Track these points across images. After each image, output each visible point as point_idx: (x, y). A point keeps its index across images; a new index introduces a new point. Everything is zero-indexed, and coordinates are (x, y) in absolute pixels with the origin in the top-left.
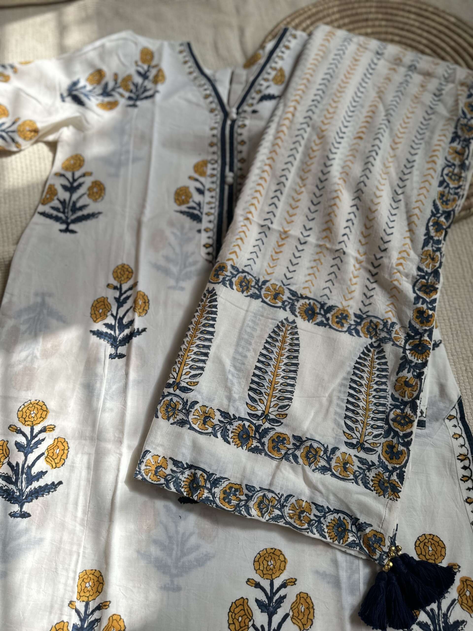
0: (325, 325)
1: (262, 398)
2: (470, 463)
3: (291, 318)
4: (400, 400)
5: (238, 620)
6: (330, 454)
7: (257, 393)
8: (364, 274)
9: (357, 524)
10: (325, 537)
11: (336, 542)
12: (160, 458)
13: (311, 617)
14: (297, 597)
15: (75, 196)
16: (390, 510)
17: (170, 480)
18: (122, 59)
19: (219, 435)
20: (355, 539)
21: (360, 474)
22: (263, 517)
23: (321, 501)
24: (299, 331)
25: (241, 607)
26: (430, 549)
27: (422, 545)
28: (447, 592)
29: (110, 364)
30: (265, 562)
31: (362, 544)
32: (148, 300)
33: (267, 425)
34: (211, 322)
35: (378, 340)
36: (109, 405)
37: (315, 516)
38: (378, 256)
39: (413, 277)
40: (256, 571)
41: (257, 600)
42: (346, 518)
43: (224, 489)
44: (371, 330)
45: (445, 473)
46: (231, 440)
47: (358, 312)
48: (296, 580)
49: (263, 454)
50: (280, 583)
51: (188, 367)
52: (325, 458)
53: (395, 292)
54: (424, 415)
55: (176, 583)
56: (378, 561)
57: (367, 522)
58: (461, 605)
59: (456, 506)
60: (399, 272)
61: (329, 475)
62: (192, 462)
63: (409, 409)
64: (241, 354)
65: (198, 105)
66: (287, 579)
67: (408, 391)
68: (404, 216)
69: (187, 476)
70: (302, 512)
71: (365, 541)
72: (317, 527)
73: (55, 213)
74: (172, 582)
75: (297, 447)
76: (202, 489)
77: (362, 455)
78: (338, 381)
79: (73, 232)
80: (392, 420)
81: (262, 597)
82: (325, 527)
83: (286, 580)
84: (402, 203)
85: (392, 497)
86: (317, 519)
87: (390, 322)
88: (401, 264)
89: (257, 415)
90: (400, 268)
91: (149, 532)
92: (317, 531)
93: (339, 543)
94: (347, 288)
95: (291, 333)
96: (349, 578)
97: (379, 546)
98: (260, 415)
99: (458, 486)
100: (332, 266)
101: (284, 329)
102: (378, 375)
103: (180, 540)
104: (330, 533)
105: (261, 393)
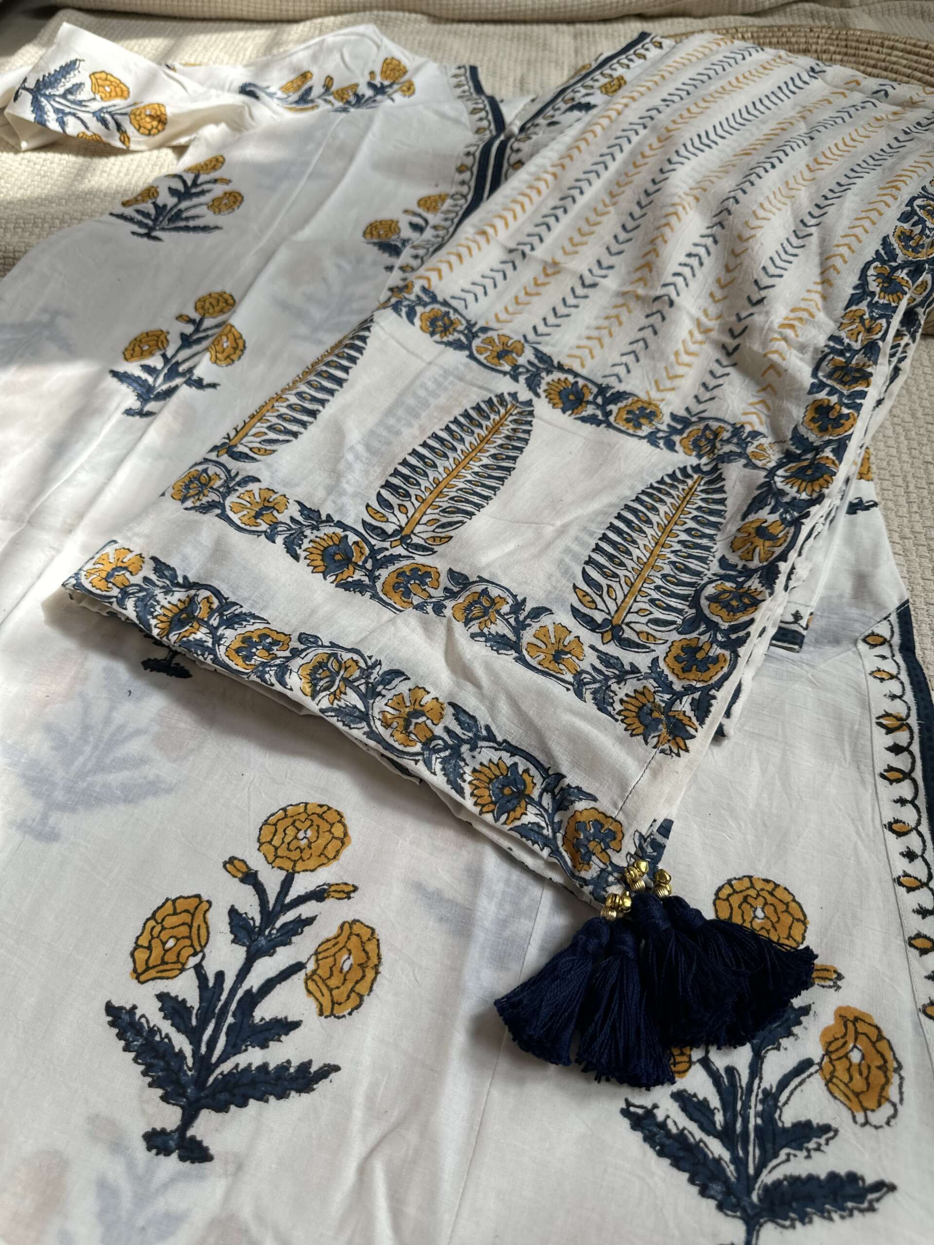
0: (599, 423)
1: (408, 504)
2: (912, 738)
3: (525, 394)
4: (739, 567)
5: (164, 944)
6: (526, 618)
7: (398, 493)
8: (710, 353)
9: (556, 791)
10: (461, 792)
11: (489, 818)
12: (130, 556)
13: (361, 988)
14: (342, 927)
15: (184, 205)
16: (655, 774)
17: (133, 594)
18: (347, 58)
19: (280, 539)
20: (543, 824)
21: (595, 681)
22: (313, 697)
23: (471, 703)
24: (535, 421)
25: (187, 918)
26: (760, 913)
27: (736, 900)
28: (790, 1034)
29: (120, 422)
30: (291, 831)
31: (560, 843)
32: (244, 347)
33: (400, 550)
34: (345, 363)
35: (713, 460)
36: (83, 477)
37: (447, 730)
38: (743, 314)
39: (816, 350)
40: (261, 844)
41: (233, 912)
42: (533, 771)
43: (248, 634)
44: (703, 442)
45: (840, 754)
46: (302, 554)
47: (682, 413)
48: (355, 889)
49: (368, 594)
50: (311, 887)
51: (265, 425)
52: (512, 621)
53: (771, 376)
54: (803, 623)
55: (52, 821)
56: (591, 888)
57: (584, 789)
58: (828, 1082)
59: (858, 833)
60: (785, 339)
61: (510, 659)
62: (199, 578)
63: (757, 581)
64: (389, 429)
65: (457, 121)
66: (332, 881)
67: (762, 546)
68: (816, 260)
69: (175, 602)
70: (417, 714)
71: (568, 836)
72: (444, 761)
73: (139, 217)
74: (45, 817)
75: (451, 594)
76: (195, 625)
77: (612, 649)
78: (596, 505)
79: (156, 239)
80: (707, 598)
81: (250, 906)
82: (468, 770)
83: (330, 885)
84: (814, 240)
85: (666, 746)
86: (450, 742)
87: (748, 429)
88: (792, 326)
89: (384, 532)
90: (790, 333)
91: (45, 706)
92: (443, 769)
93: (497, 820)
94: (666, 368)
95: (515, 421)
96: (503, 923)
97: (604, 850)
98: (390, 532)
99: (870, 789)
100: (641, 329)
101: (502, 411)
102: (696, 517)
103: (106, 737)
104: (477, 787)
105: (407, 495)
